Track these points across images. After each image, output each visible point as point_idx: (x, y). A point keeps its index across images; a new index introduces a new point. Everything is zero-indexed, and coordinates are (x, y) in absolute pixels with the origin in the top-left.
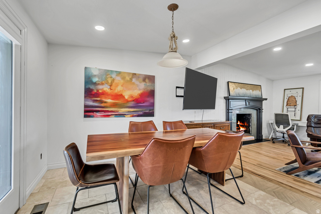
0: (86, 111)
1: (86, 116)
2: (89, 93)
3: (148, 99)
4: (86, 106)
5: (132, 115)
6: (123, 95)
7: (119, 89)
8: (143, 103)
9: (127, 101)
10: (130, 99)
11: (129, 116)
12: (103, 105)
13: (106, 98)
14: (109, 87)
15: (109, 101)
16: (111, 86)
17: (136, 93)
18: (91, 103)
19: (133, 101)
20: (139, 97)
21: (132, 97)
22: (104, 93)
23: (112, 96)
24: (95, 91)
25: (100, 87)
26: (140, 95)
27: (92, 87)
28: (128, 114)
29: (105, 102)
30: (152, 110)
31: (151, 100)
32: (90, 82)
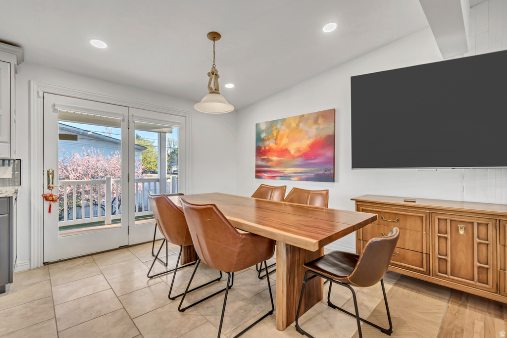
0: (257, 172)
1: (257, 177)
2: (260, 152)
3: (322, 152)
4: (257, 166)
5: (299, 177)
6: (289, 149)
7: (284, 142)
8: (315, 159)
9: (293, 157)
10: (297, 155)
11: (296, 179)
12: (269, 164)
13: (272, 155)
14: (274, 141)
15: (275, 158)
16: (276, 140)
17: (304, 144)
18: (260, 163)
19: (301, 156)
20: (309, 149)
21: (299, 151)
22: (270, 150)
23: (277, 152)
24: (263, 149)
25: (267, 143)
26: (310, 147)
27: (260, 144)
28: (294, 177)
29: (271, 161)
30: (330, 170)
31: (329, 154)
32: (259, 139)
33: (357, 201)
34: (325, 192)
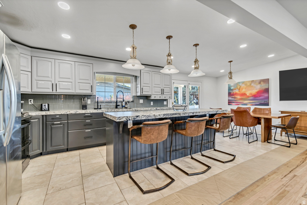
0: (229, 102)
1: (229, 104)
2: (230, 94)
3: (263, 94)
4: (229, 100)
5: (251, 104)
6: (246, 93)
7: (243, 91)
8: (259, 97)
9: (249, 97)
10: (250, 96)
11: (250, 105)
12: (235, 99)
13: (237, 96)
14: (238, 90)
15: (239, 97)
16: (239, 90)
17: (254, 91)
18: (230, 99)
19: (252, 96)
20: (256, 94)
21: (251, 94)
22: (236, 94)
23: (240, 94)
24: (232, 93)
25: (234, 91)
26: (257, 93)
27: (231, 91)
28: (249, 104)
29: (237, 98)
30: (267, 101)
31: (266, 95)
32: (230, 89)
33: (281, 112)
34: (269, 109)
